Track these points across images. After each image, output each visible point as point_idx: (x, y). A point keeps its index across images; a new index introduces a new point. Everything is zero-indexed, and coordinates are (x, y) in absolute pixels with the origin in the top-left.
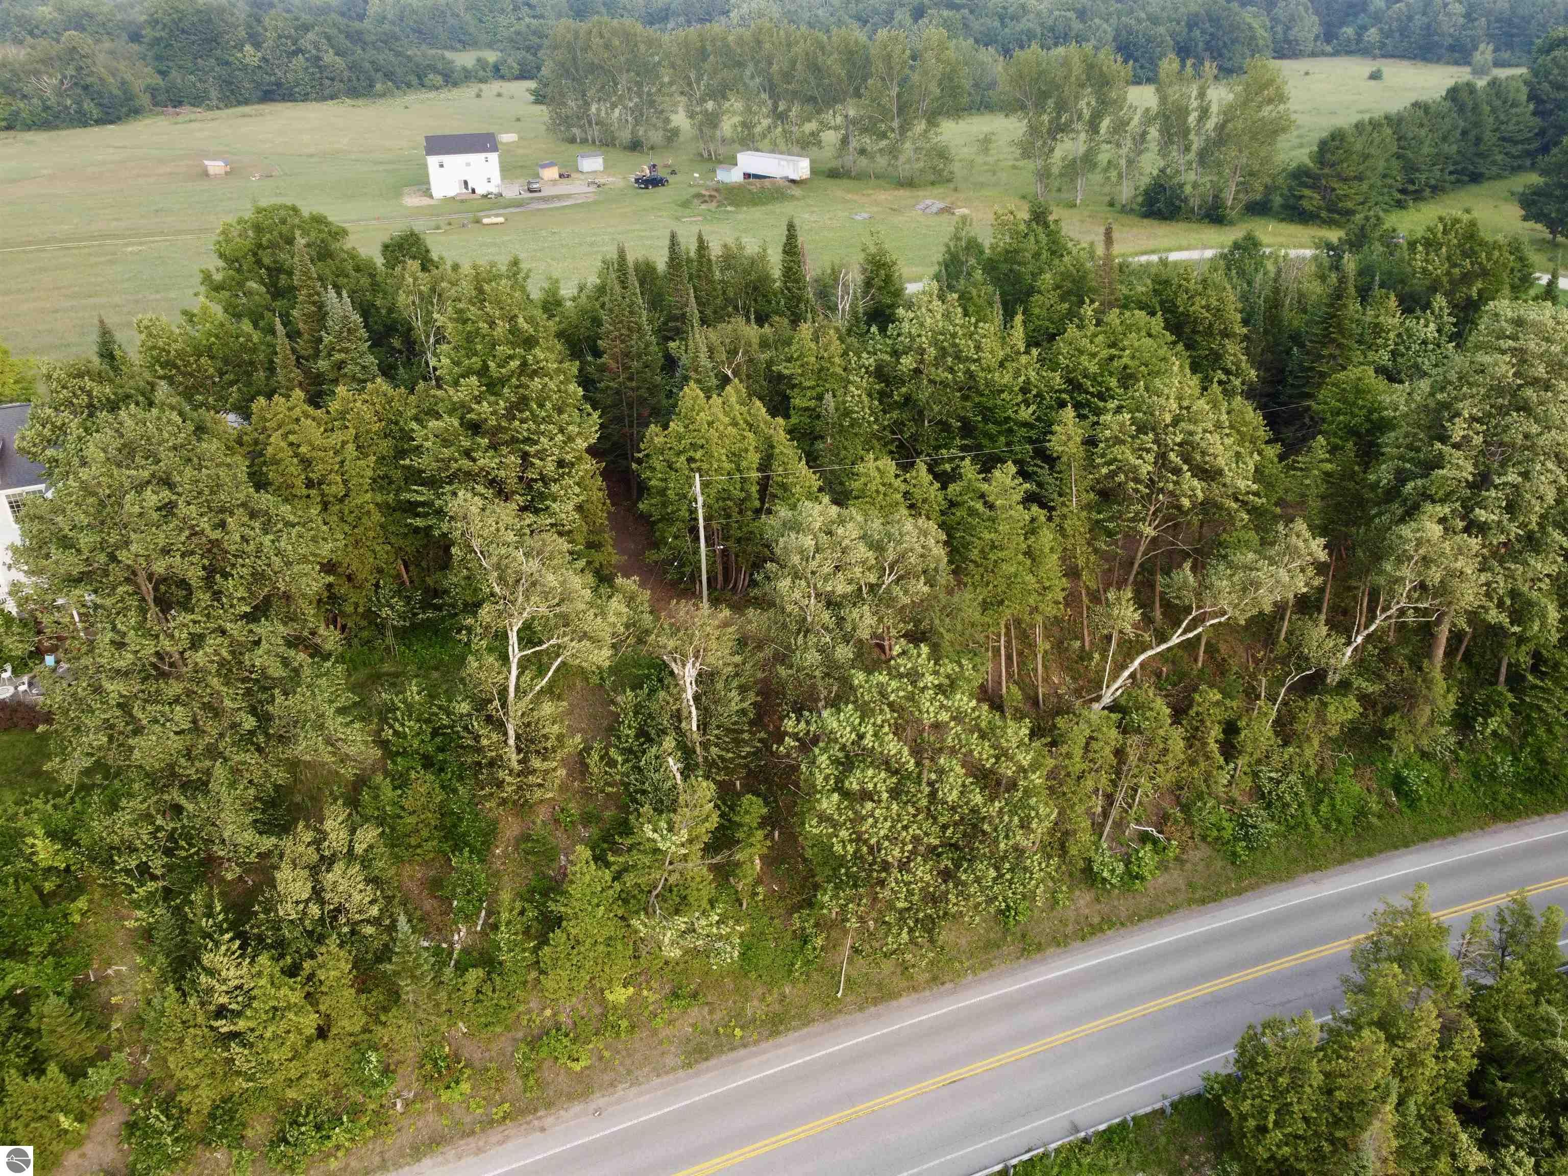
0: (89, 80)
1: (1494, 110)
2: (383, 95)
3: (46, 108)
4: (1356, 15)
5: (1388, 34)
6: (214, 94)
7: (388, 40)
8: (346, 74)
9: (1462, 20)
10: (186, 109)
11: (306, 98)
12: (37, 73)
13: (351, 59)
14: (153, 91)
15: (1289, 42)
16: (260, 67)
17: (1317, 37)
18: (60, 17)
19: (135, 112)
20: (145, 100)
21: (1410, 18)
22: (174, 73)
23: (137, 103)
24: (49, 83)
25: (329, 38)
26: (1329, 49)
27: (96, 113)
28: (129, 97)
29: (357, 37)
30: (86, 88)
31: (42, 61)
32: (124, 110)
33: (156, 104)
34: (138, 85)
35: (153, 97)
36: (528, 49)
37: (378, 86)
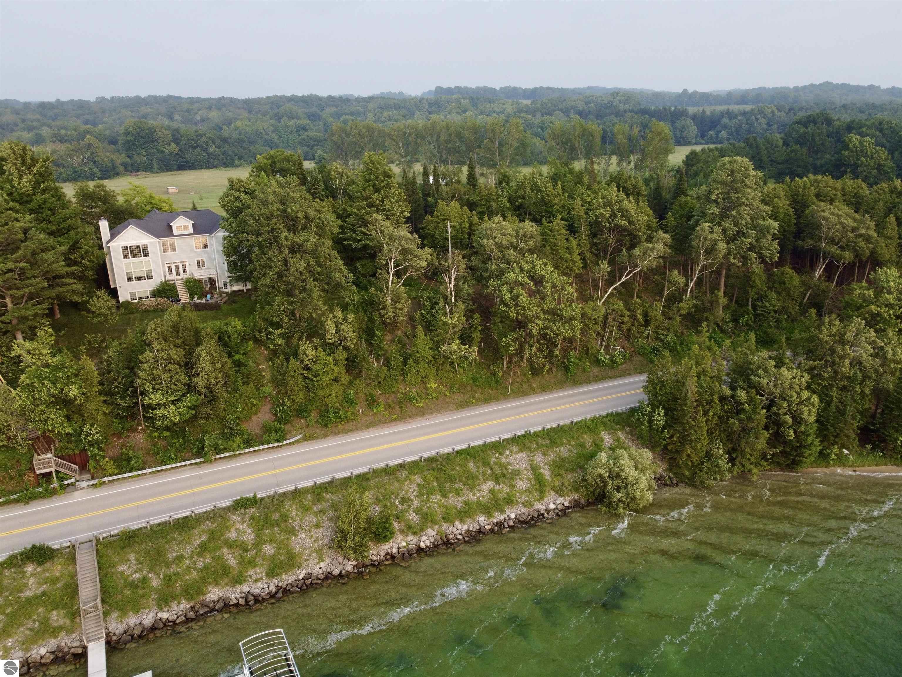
0: (97, 159)
1: (766, 148)
2: (238, 166)
3: (75, 172)
4: (715, 126)
5: (731, 134)
6: (156, 166)
7: (240, 142)
8: (221, 156)
9: (765, 126)
10: (141, 173)
11: (201, 167)
12: (71, 156)
13: (223, 150)
14: (125, 165)
15: (683, 138)
16: (177, 154)
17: (697, 136)
18: (75, 134)
19: (117, 174)
20: (122, 169)
21: (741, 126)
22: (135, 157)
23: (118, 170)
24: (76, 160)
25: (213, 141)
26: (703, 141)
27: (99, 174)
28: (114, 167)
29: (225, 140)
30: (95, 162)
31: (73, 150)
32: (112, 173)
33: (126, 171)
34: (118, 162)
35: (125, 167)
36: (308, 146)
37: (236, 162)
